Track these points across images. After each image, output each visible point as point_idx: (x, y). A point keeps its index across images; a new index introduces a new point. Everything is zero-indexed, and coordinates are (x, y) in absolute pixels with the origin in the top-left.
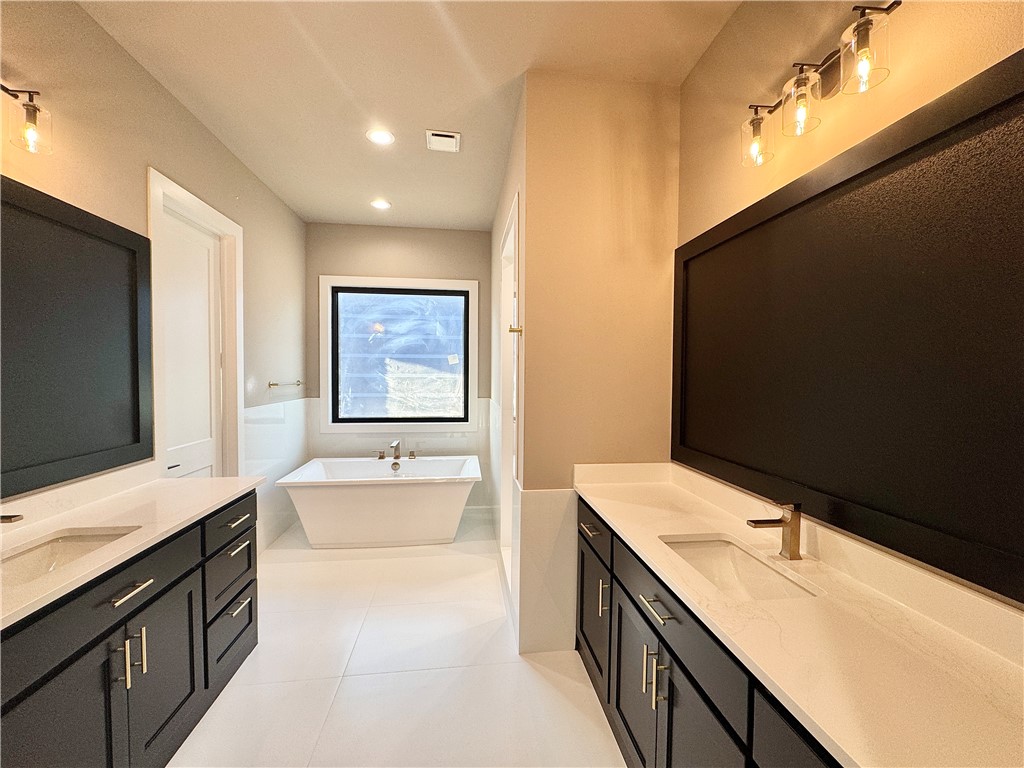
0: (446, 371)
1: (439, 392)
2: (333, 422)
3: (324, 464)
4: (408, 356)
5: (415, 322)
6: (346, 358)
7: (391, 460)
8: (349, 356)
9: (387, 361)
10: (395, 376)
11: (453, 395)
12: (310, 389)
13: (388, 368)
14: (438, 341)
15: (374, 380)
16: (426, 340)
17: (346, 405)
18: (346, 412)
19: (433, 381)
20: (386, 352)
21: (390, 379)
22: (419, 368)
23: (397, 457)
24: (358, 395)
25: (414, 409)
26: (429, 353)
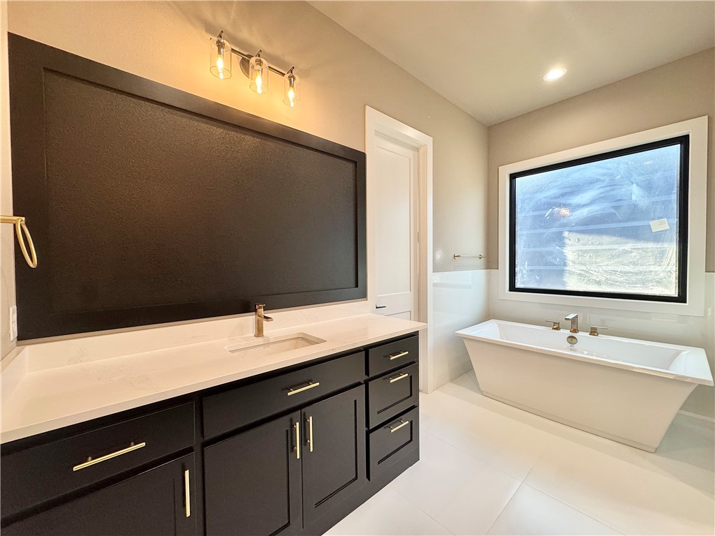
0: (647, 240)
1: (635, 264)
2: (510, 290)
3: (499, 325)
4: (591, 227)
5: (602, 190)
6: (523, 235)
7: (568, 333)
8: (525, 233)
9: (566, 234)
10: (574, 248)
11: (657, 268)
12: (490, 262)
13: (567, 241)
14: (635, 207)
15: (550, 253)
16: (617, 208)
17: (523, 276)
18: (523, 283)
19: (626, 252)
20: (564, 225)
21: (570, 252)
22: (606, 239)
23: (575, 331)
24: (534, 268)
25: (599, 283)
26: (620, 222)
